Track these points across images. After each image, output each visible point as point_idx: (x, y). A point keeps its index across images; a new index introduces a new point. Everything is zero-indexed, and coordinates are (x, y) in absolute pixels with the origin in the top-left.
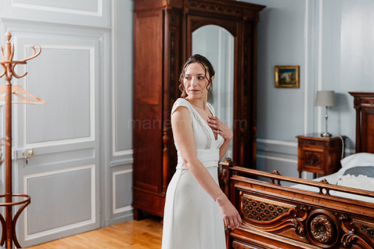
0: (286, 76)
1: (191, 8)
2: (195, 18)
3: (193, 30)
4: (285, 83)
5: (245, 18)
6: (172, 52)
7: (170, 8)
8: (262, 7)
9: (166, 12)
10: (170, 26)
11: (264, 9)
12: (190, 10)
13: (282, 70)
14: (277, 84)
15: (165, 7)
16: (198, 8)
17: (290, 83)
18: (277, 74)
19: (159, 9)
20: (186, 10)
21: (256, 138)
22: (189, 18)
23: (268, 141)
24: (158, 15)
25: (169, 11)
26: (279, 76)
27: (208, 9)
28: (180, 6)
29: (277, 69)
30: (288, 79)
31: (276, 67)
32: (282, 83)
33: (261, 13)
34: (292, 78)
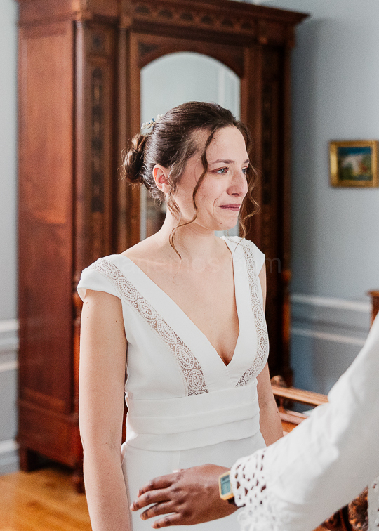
0: (353, 161)
1: (139, 16)
2: (149, 39)
3: (143, 63)
4: (351, 177)
5: (263, 40)
6: (95, 113)
7: (89, 15)
8: (300, 17)
9: (80, 27)
10: (89, 56)
11: (306, 22)
12: (135, 22)
13: (344, 150)
14: (335, 180)
15: (76, 13)
16: (154, 16)
17: (360, 178)
18: (334, 159)
19: (62, 19)
20: (126, 21)
21: (288, 294)
22: (134, 39)
23: (318, 301)
24: (63, 32)
25: (88, 24)
26: (339, 163)
27: (177, 19)
28: (111, 12)
29: (334, 148)
30: (356, 170)
31: (334, 142)
32: (344, 178)
33: (300, 29)
34: (366, 167)
